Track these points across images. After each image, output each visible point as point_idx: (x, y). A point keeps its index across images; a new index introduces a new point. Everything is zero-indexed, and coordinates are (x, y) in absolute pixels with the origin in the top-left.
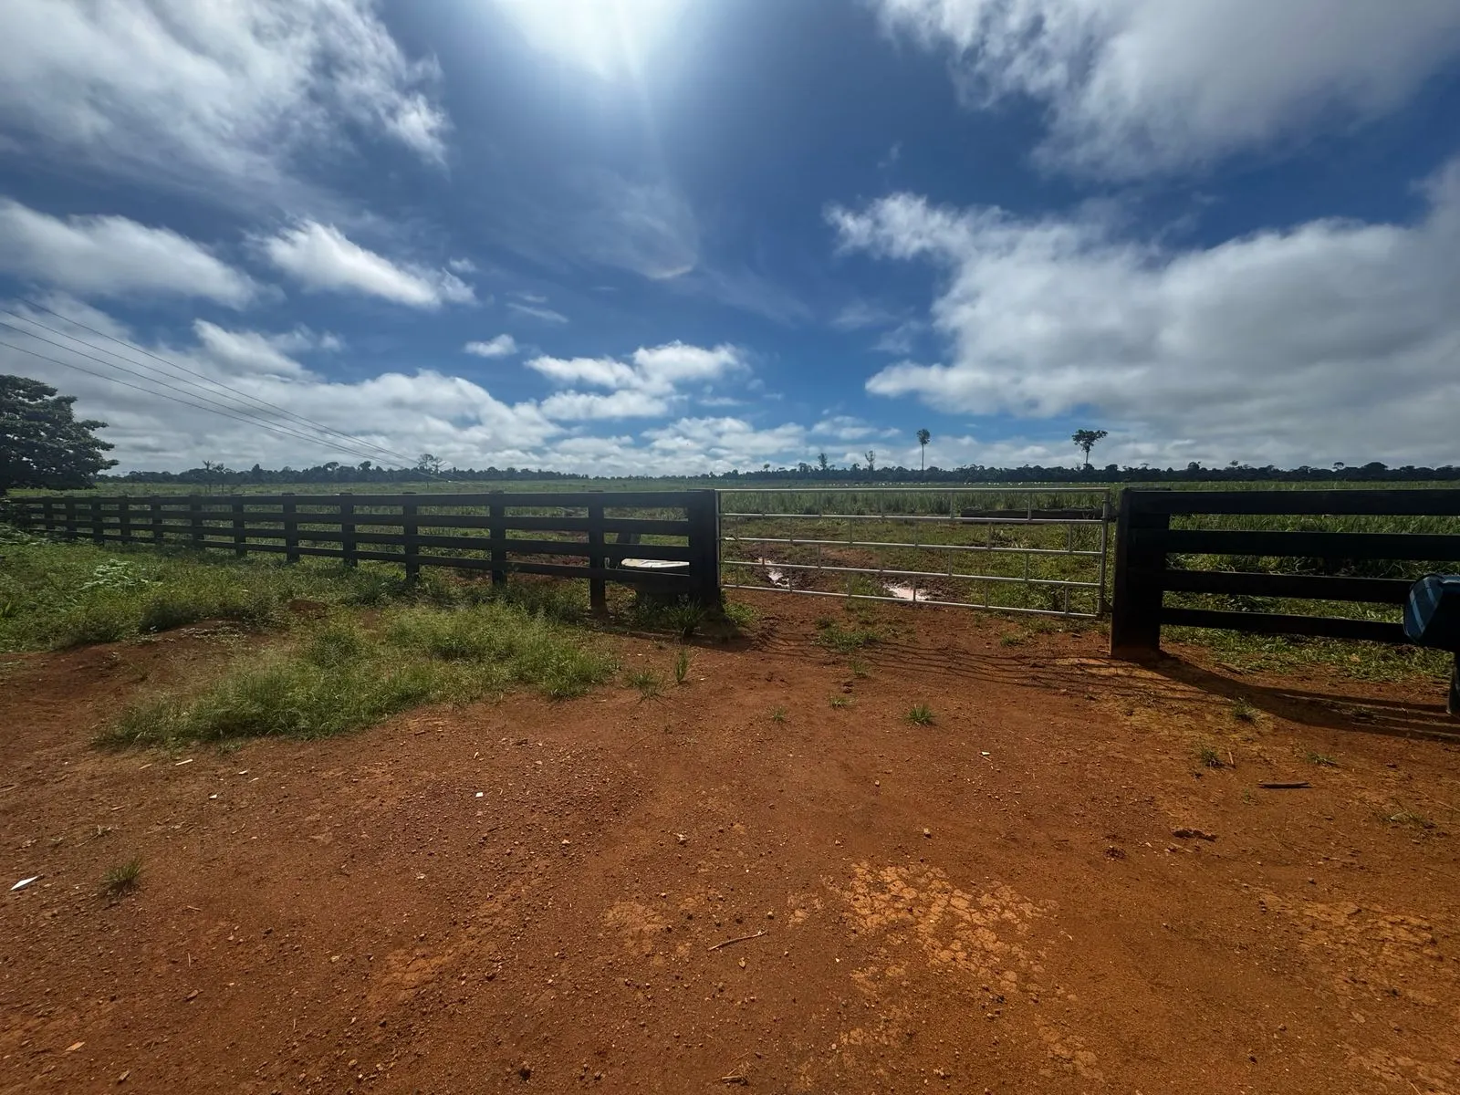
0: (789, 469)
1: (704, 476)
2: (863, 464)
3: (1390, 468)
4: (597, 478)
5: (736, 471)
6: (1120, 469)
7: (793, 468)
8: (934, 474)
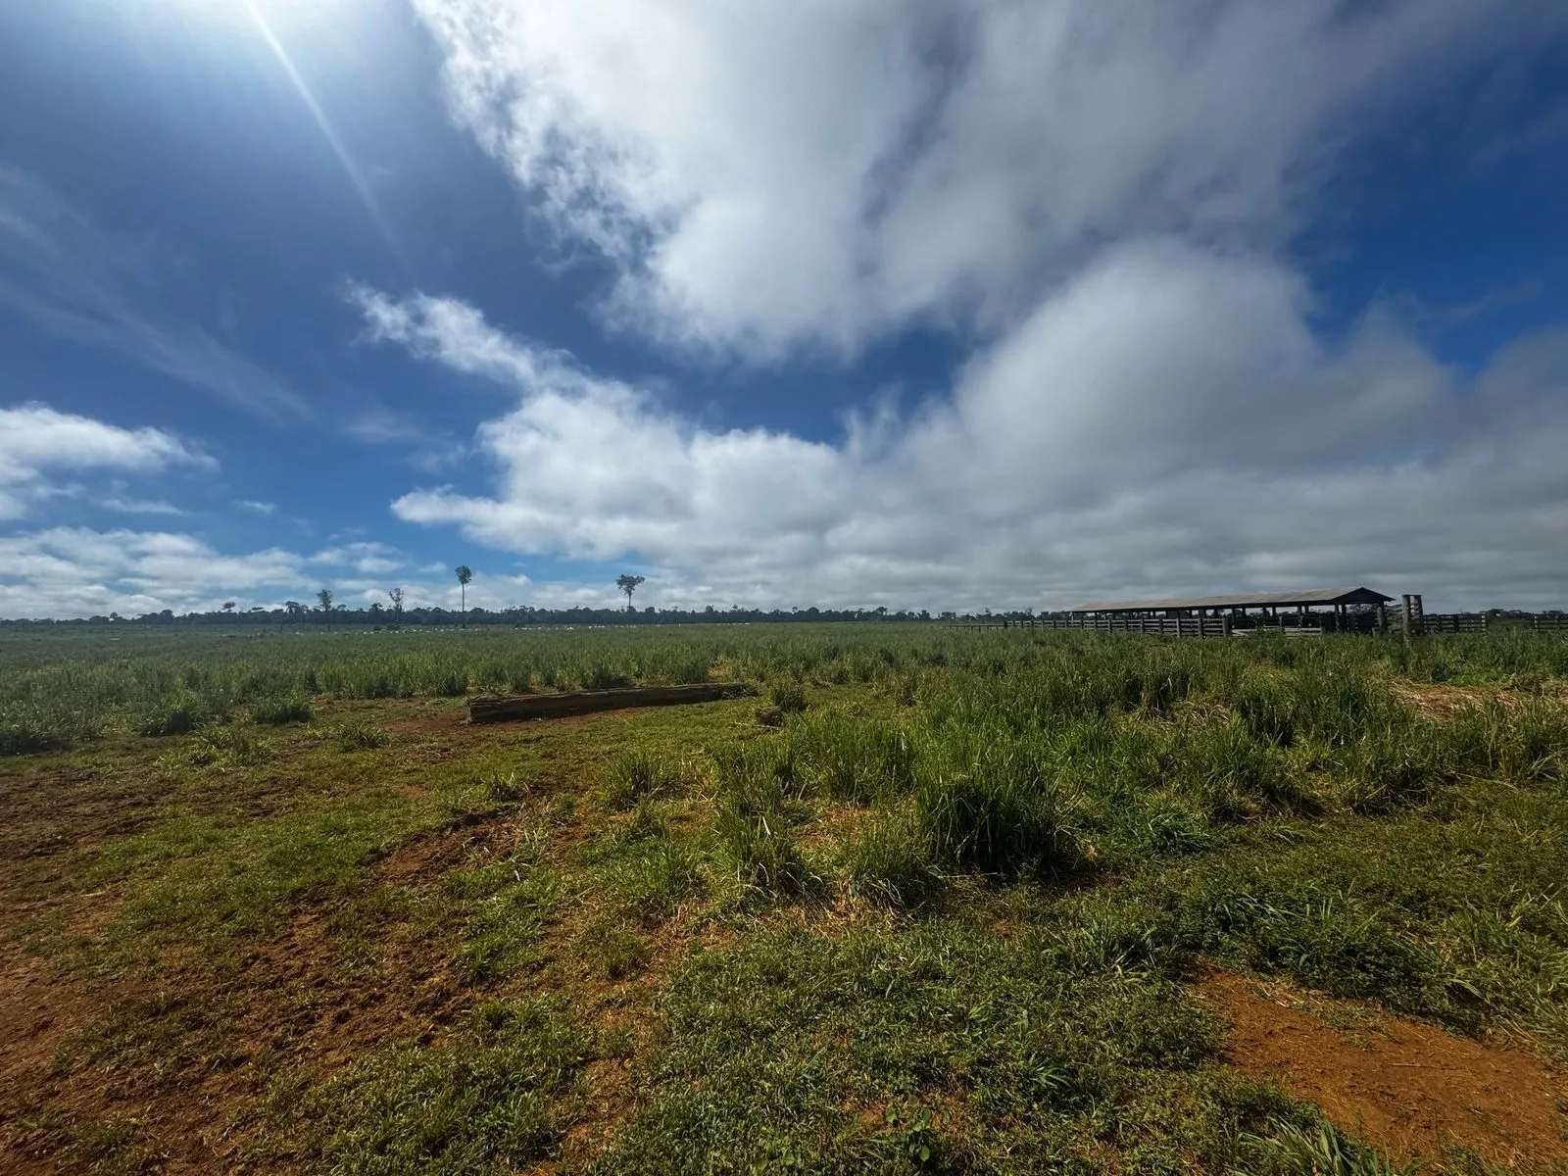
0: (270, 608)
2: (387, 604)
6: (657, 611)
7: (279, 607)
8: (478, 617)
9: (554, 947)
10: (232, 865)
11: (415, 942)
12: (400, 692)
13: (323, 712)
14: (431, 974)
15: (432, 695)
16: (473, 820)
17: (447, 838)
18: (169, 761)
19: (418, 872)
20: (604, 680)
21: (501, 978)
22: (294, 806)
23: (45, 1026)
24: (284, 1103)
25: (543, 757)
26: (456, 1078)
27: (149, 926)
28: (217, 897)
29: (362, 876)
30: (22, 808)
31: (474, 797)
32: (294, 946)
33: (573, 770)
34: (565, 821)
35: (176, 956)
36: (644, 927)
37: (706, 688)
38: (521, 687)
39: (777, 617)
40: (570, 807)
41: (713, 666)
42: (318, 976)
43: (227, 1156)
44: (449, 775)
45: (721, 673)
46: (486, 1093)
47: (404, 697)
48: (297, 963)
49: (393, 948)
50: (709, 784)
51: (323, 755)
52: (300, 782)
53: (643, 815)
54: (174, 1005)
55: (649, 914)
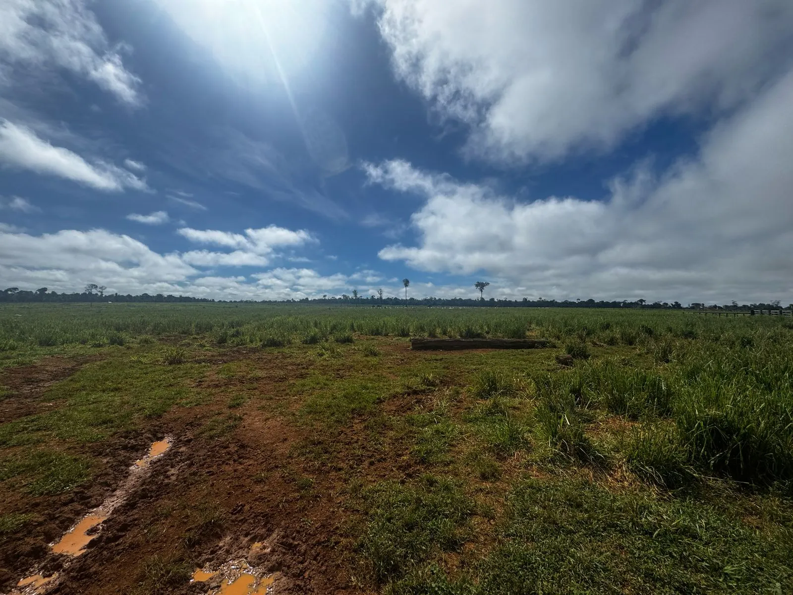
0: (337, 297)
1: (288, 301)
2: (377, 296)
3: (596, 302)
4: (220, 301)
5: (307, 299)
6: (496, 300)
7: (340, 297)
8: (412, 302)
9: (454, 457)
10: (333, 395)
11: (397, 440)
12: (383, 333)
13: (357, 340)
14: (403, 455)
15: (396, 336)
16: (415, 392)
17: (405, 398)
18: (311, 354)
19: (395, 411)
20: (470, 334)
21: (431, 465)
22: (350, 376)
23: (286, 440)
24: (355, 490)
25: (444, 368)
26: (416, 502)
27: (310, 413)
28: (329, 407)
29: (375, 408)
30: (274, 365)
31: (415, 382)
32: (354, 431)
33: (458, 376)
34: (456, 399)
35: (318, 425)
36: (497, 458)
37: (525, 342)
38: (432, 334)
39: (567, 304)
40: (458, 393)
41: (528, 330)
42: (363, 445)
43: (339, 503)
44: (405, 371)
45: (534, 333)
46: (429, 512)
47: (385, 335)
48: (356, 438)
49: (388, 440)
50: (529, 392)
51: (359, 357)
52: (352, 367)
53: (494, 403)
54: (320, 443)
55: (500, 452)
